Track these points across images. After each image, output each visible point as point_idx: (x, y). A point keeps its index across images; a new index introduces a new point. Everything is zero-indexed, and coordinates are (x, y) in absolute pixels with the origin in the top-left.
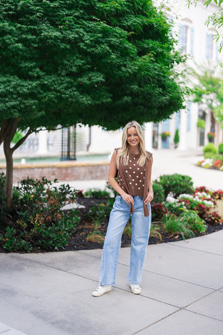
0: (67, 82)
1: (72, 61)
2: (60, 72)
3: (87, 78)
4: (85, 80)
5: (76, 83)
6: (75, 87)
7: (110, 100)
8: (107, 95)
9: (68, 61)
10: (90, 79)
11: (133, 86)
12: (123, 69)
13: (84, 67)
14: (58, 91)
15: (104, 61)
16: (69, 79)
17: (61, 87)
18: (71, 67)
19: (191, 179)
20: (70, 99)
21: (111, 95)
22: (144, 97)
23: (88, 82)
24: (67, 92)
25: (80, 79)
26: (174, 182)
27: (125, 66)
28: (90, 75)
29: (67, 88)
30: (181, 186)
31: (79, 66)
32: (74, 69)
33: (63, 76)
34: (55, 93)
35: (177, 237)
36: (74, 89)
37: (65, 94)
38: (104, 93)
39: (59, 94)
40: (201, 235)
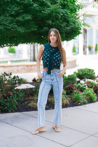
0: (10, 20)
1: (12, 8)
2: (6, 14)
4: (20, 18)
5: (15, 20)
7: (36, 29)
10: (23, 18)
11: (48, 22)
12: (43, 12)
13: (19, 11)
14: (5, 25)
16: (11, 18)
17: (6, 23)
18: (12, 11)
19: (93, 71)
20: (12, 29)
23: (22, 20)
24: (10, 25)
25: (17, 18)
26: (85, 73)
28: (24, 16)
29: (10, 23)
30: (88, 75)
31: (16, 11)
32: (13, 13)
33: (8, 17)
34: (3, 26)
35: (80, 103)
36: (14, 23)
37: (9, 27)
38: (33, 25)
39: (5, 27)
40: (94, 102)
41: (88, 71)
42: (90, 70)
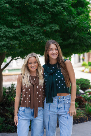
0: (37, 30)
1: (40, 17)
2: (32, 24)
3: (49, 28)
4: (47, 29)
5: (42, 31)
6: (41, 33)
7: (61, 41)
8: (59, 38)
9: (38, 16)
10: (51, 28)
12: (69, 22)
13: (47, 21)
14: (32, 36)
15: (59, 17)
16: (38, 28)
17: (33, 33)
18: (40, 20)
20: (39, 41)
21: (62, 38)
22: (80, 40)
23: (50, 30)
24: (37, 36)
25: (45, 28)
27: (70, 21)
28: (51, 26)
29: (37, 34)
31: (45, 20)
33: (34, 26)
34: (29, 37)
36: (41, 34)
37: (36, 37)
39: (32, 37)
41: (85, 81)
42: (86, 80)
